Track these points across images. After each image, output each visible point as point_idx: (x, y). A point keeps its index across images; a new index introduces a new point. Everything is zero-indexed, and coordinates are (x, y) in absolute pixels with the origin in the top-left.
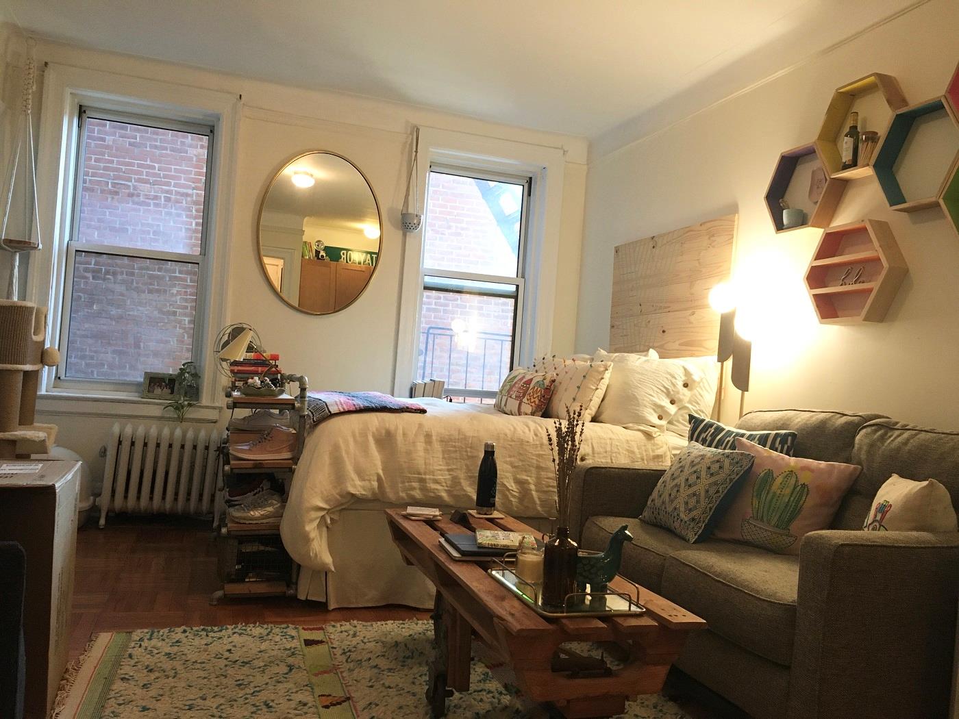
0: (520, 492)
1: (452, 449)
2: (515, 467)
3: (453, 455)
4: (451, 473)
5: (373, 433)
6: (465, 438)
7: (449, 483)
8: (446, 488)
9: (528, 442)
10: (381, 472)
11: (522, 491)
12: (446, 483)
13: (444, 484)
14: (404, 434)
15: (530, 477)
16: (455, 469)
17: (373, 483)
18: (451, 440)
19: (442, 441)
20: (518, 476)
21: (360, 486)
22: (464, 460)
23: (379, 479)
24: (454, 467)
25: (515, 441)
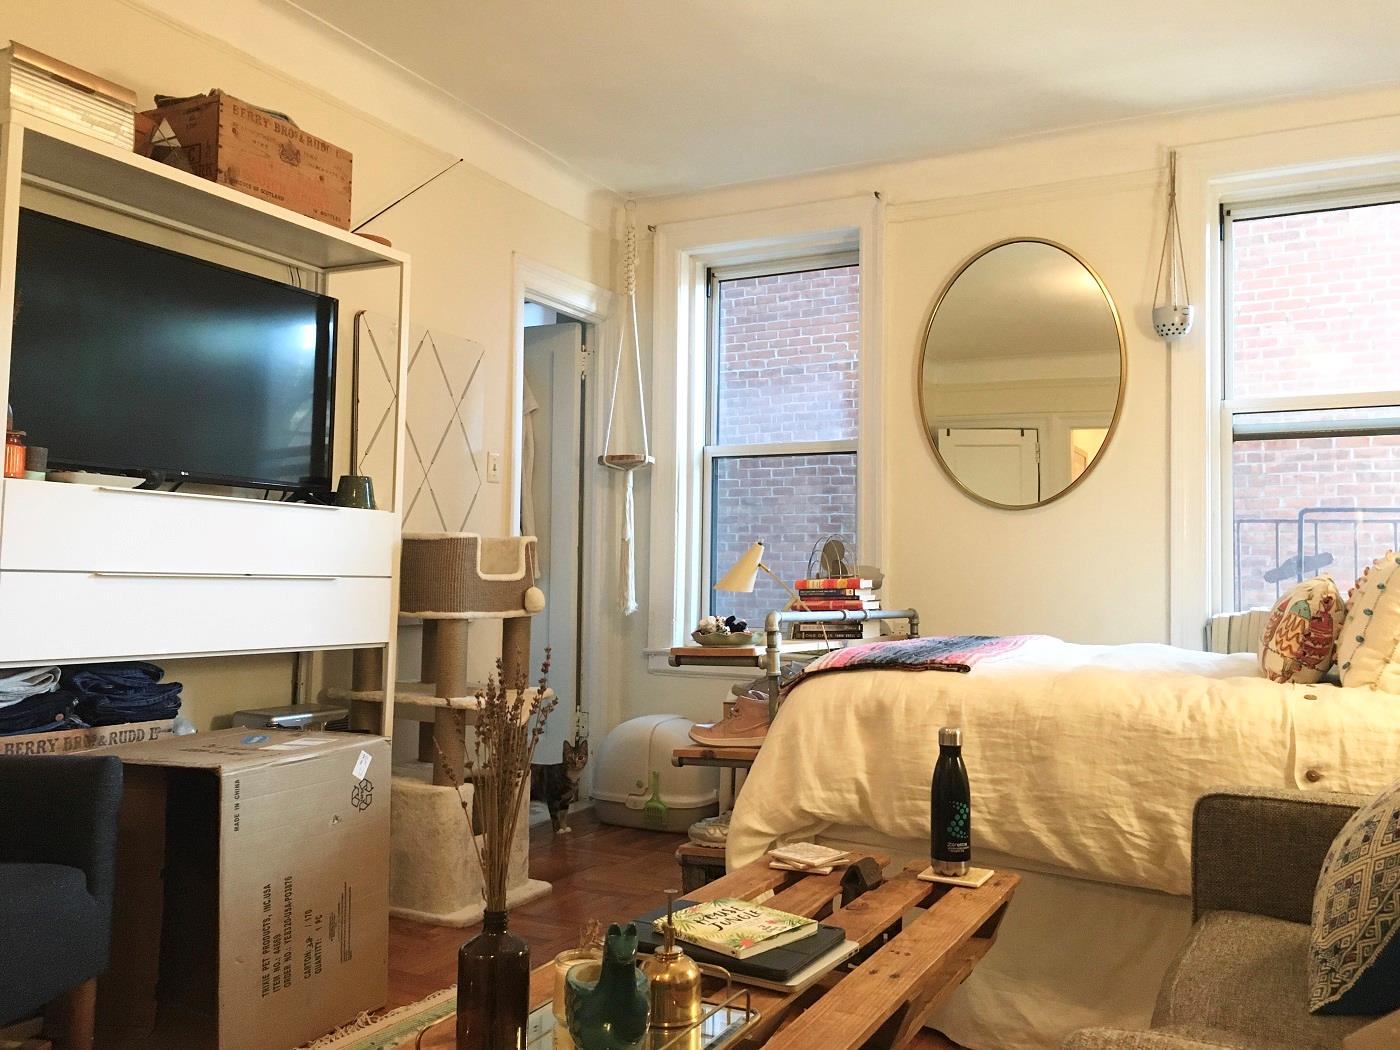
0: (1153, 840)
1: (999, 740)
2: (1138, 784)
3: (1002, 753)
4: (998, 788)
5: (857, 707)
6: (1028, 720)
7: (994, 807)
8: (989, 817)
9: (1168, 733)
10: (863, 778)
11: (1158, 838)
12: (987, 806)
13: (984, 809)
14: (909, 711)
15: (1175, 808)
16: (1007, 780)
17: (847, 796)
18: (999, 724)
19: (980, 725)
20: (1145, 804)
21: (823, 799)
22: (1024, 762)
23: (860, 790)
24: (1004, 776)
25: (1136, 730)
